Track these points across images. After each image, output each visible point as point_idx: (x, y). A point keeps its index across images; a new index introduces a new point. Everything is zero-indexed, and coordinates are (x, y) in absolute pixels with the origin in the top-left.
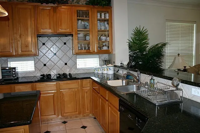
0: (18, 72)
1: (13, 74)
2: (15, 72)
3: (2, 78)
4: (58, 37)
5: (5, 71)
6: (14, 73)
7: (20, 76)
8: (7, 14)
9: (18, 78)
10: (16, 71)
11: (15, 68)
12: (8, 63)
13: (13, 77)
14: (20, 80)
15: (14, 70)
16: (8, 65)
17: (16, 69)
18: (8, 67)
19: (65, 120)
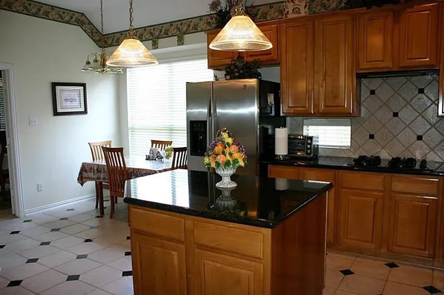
0: (318, 145)
1: (307, 148)
2: (311, 144)
3: (289, 153)
4: (405, 76)
5: (297, 141)
6: (309, 146)
7: (321, 153)
8: (271, 46)
9: (316, 158)
10: (314, 143)
11: (311, 138)
12: (305, 127)
13: (307, 154)
14: (321, 162)
15: (309, 141)
16: (304, 131)
17: (314, 139)
18: (302, 135)
19: (396, 262)
